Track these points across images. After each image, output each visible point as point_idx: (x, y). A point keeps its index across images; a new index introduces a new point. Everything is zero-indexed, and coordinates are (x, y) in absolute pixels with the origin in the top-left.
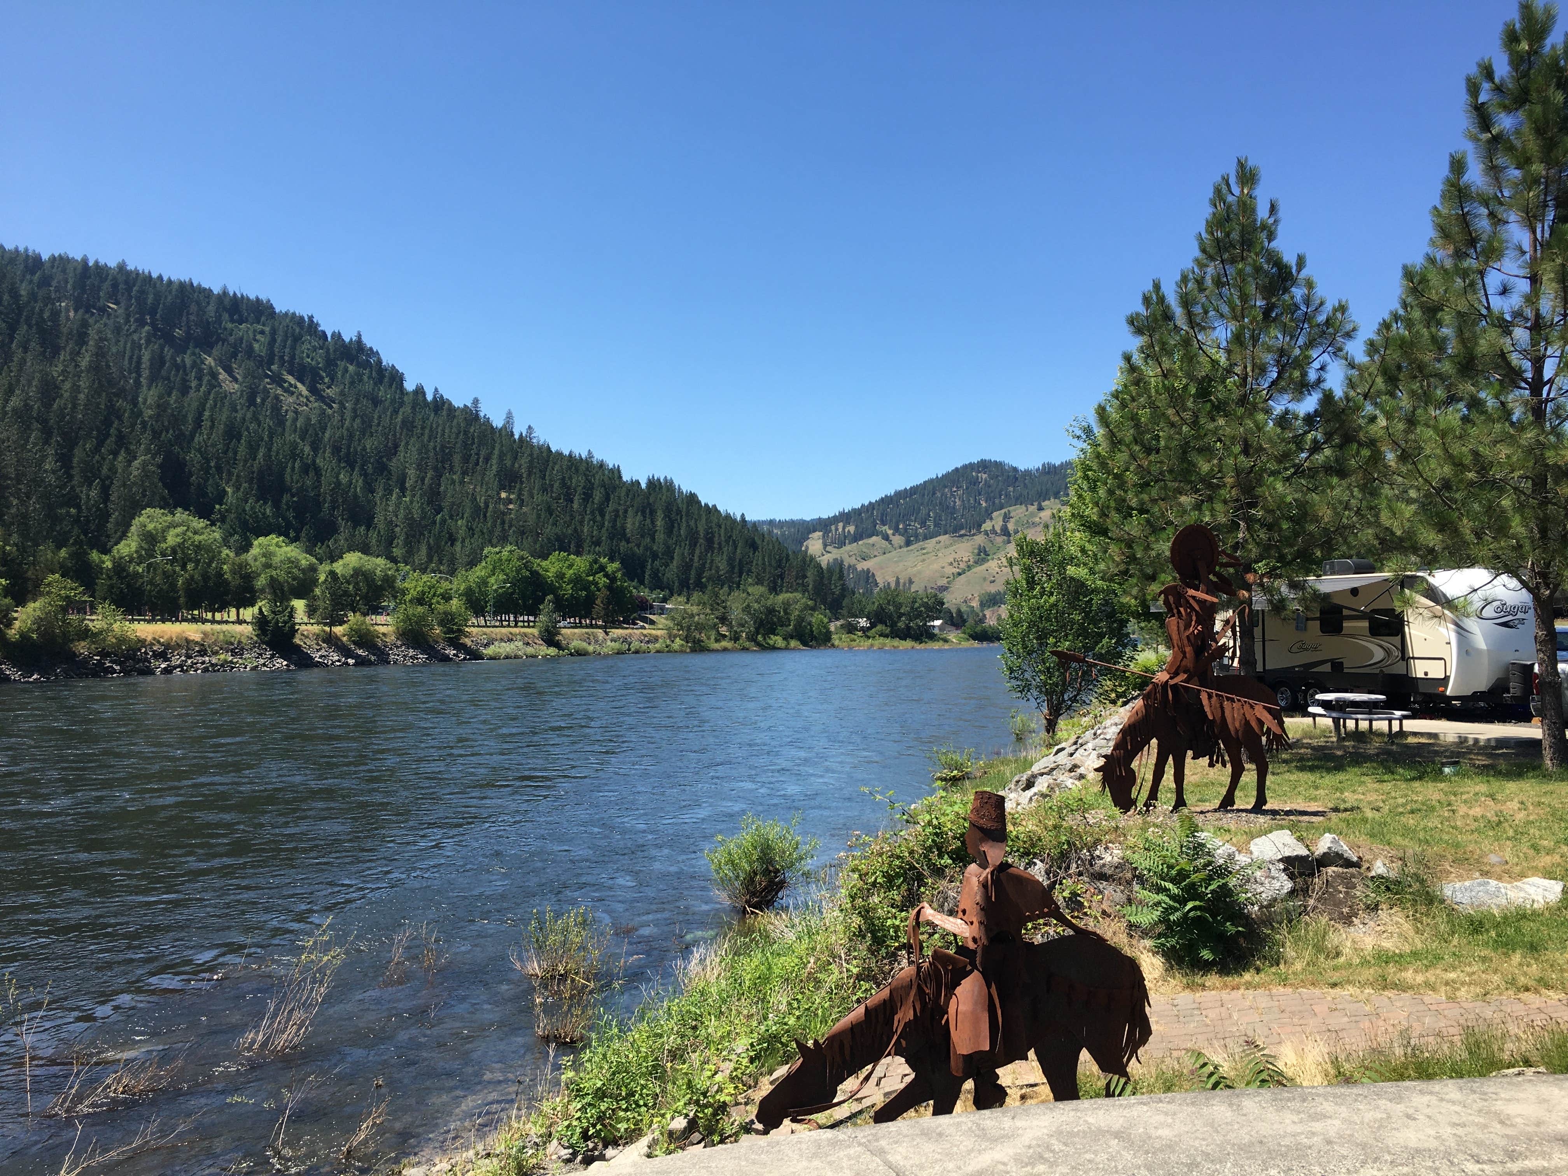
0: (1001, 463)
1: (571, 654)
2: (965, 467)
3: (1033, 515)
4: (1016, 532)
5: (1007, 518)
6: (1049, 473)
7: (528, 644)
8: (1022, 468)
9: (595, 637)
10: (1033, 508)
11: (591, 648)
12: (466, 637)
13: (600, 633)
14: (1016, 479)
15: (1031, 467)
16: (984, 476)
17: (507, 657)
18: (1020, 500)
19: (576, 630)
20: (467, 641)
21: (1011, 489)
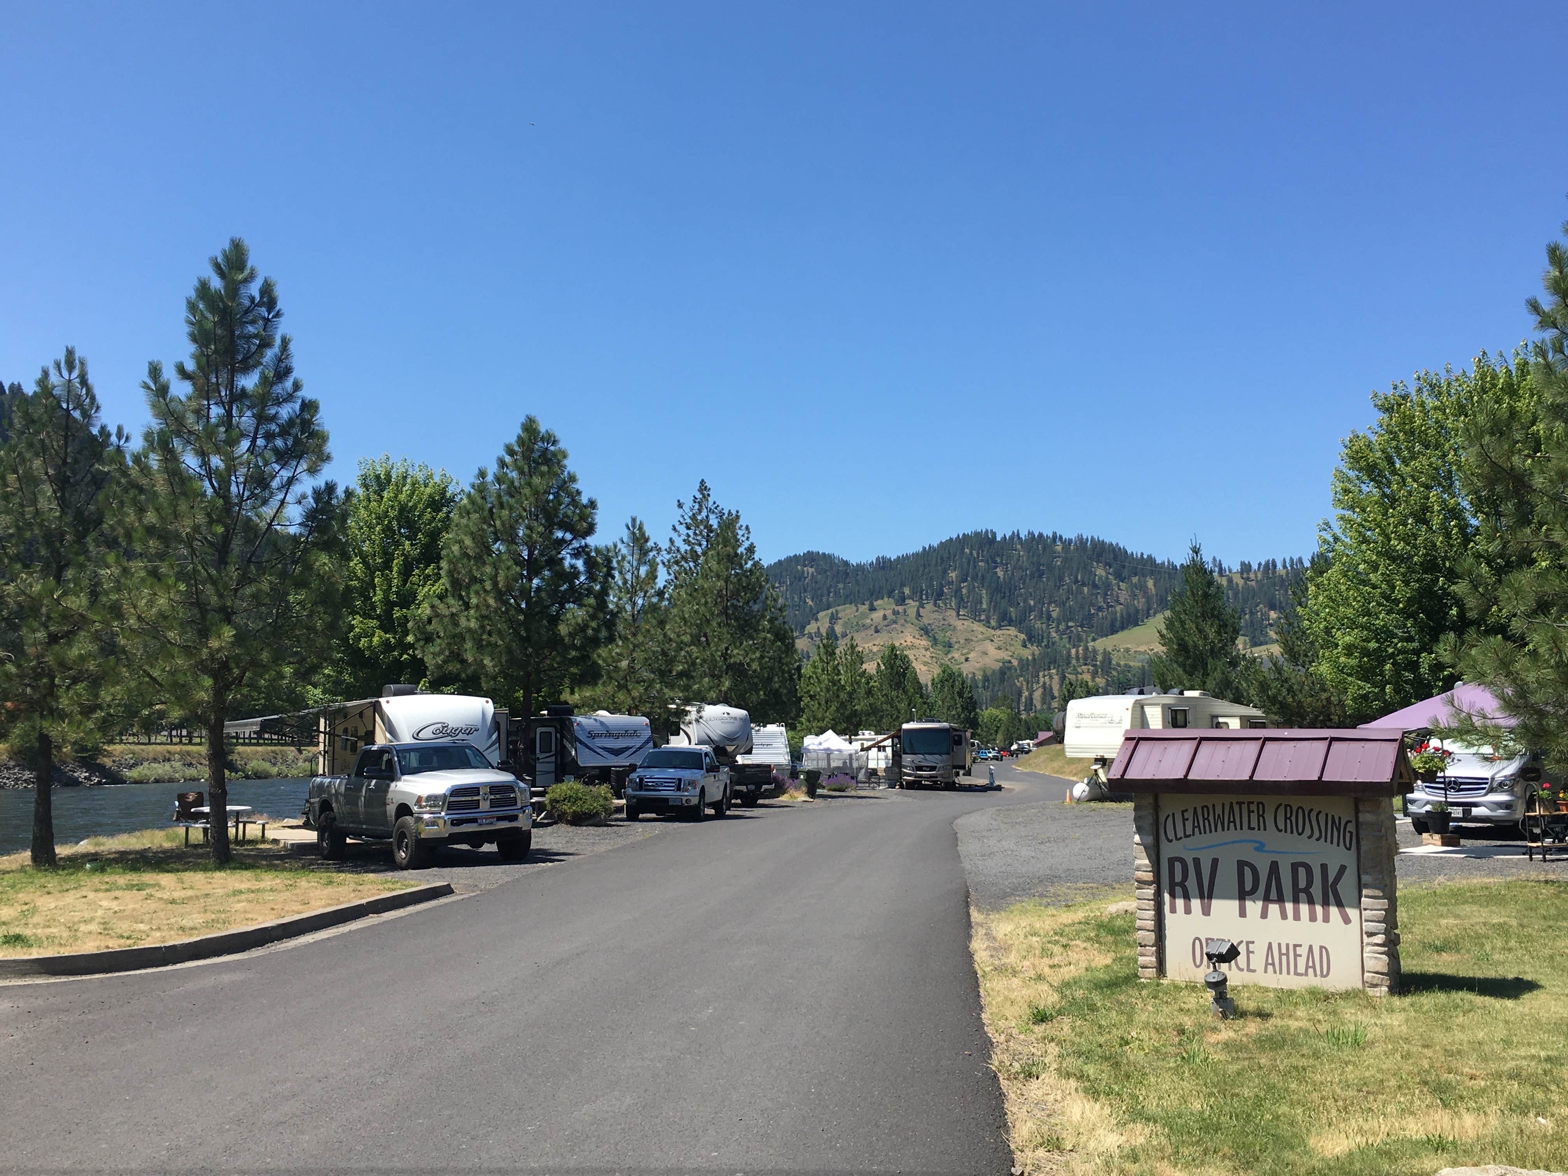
0: (829, 556)
1: (247, 777)
2: (789, 560)
3: (864, 616)
4: (844, 635)
5: (834, 619)
6: (883, 568)
7: (190, 765)
8: (854, 561)
9: (284, 755)
10: (863, 608)
11: (274, 770)
12: (105, 756)
13: (291, 751)
14: (847, 574)
15: (863, 561)
16: (811, 570)
17: (157, 781)
18: (851, 598)
19: (259, 748)
20: (107, 762)
21: (841, 586)
